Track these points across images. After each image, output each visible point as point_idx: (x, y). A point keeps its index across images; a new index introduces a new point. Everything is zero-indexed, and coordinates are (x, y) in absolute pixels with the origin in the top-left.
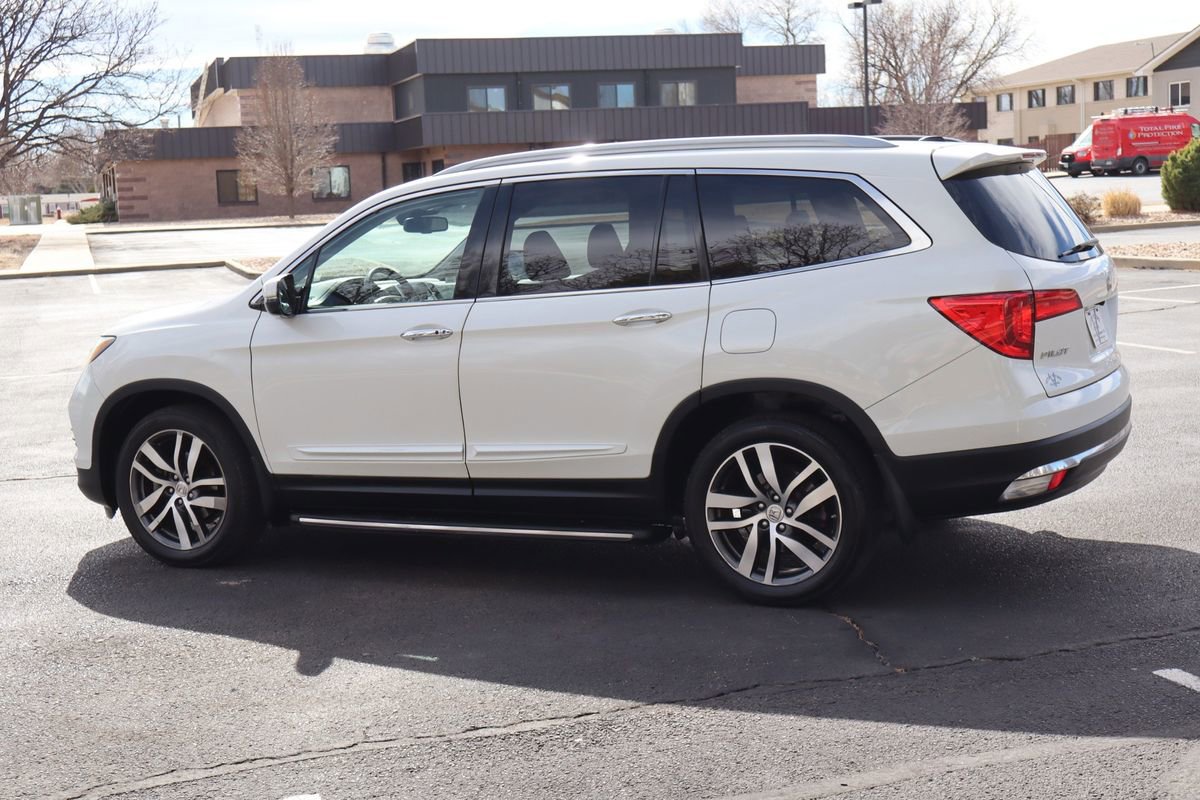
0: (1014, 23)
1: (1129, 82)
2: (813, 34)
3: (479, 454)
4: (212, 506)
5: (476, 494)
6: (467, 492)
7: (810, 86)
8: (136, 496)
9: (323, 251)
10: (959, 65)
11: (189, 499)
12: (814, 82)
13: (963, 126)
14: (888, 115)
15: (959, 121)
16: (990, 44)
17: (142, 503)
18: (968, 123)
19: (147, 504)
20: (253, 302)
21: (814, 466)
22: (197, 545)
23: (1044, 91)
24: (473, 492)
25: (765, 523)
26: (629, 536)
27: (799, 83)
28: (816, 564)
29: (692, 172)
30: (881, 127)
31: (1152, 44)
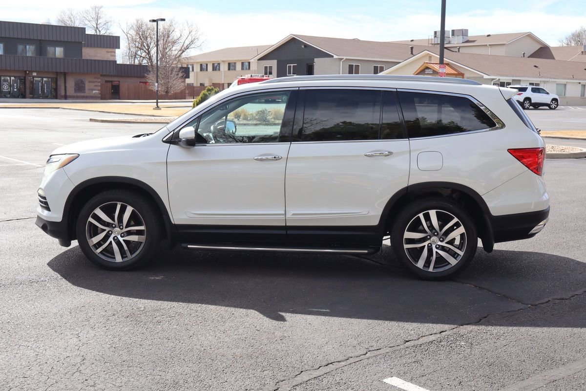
0: (198, 35)
1: (243, 64)
2: (108, 31)
3: (293, 214)
4: (137, 240)
5: (288, 233)
6: (284, 232)
7: (113, 54)
8: (89, 236)
9: (203, 116)
10: (175, 50)
11: (122, 237)
12: (115, 52)
13: (183, 76)
14: (151, 69)
15: (180, 75)
16: (187, 42)
17: (93, 239)
18: (185, 76)
19: (96, 240)
20: (164, 139)
21: (456, 220)
22: (126, 259)
23: (207, 65)
24: (287, 232)
25: (430, 245)
26: (366, 251)
27: (108, 52)
28: (453, 262)
29: (395, 90)
30: (147, 74)
31: (257, 48)
